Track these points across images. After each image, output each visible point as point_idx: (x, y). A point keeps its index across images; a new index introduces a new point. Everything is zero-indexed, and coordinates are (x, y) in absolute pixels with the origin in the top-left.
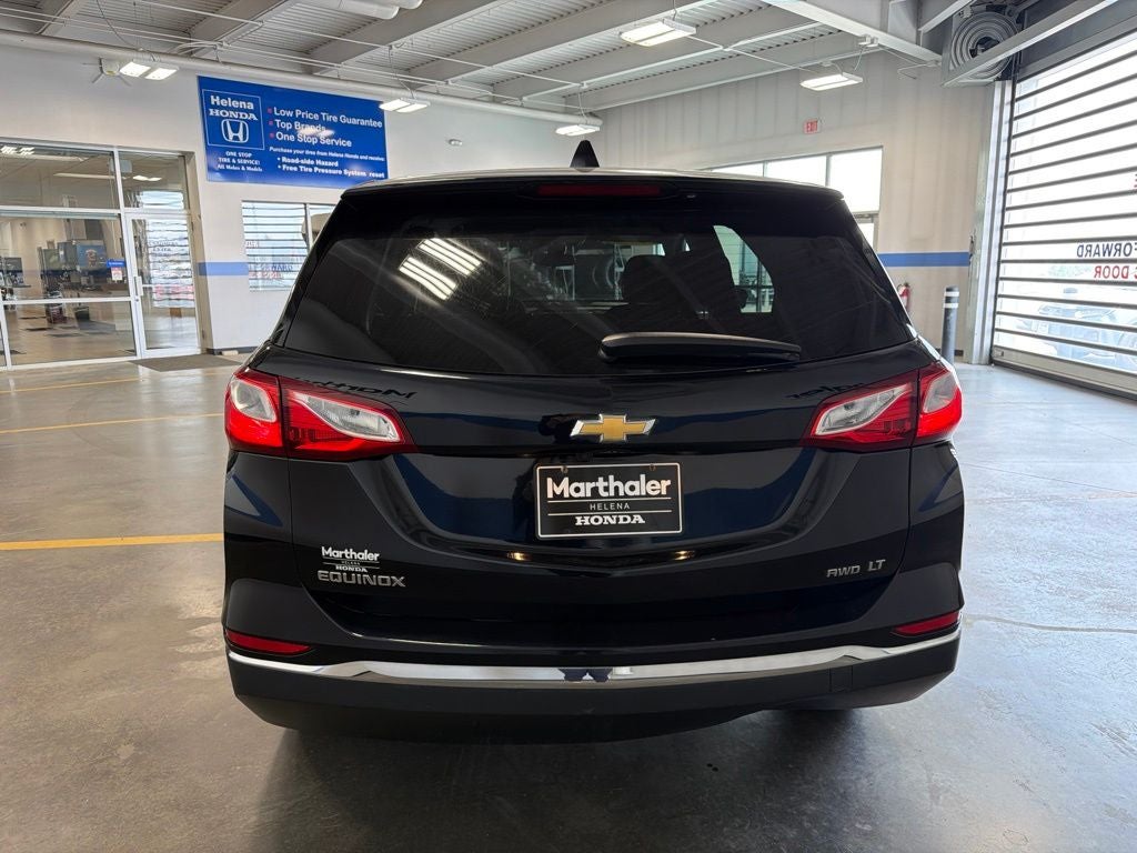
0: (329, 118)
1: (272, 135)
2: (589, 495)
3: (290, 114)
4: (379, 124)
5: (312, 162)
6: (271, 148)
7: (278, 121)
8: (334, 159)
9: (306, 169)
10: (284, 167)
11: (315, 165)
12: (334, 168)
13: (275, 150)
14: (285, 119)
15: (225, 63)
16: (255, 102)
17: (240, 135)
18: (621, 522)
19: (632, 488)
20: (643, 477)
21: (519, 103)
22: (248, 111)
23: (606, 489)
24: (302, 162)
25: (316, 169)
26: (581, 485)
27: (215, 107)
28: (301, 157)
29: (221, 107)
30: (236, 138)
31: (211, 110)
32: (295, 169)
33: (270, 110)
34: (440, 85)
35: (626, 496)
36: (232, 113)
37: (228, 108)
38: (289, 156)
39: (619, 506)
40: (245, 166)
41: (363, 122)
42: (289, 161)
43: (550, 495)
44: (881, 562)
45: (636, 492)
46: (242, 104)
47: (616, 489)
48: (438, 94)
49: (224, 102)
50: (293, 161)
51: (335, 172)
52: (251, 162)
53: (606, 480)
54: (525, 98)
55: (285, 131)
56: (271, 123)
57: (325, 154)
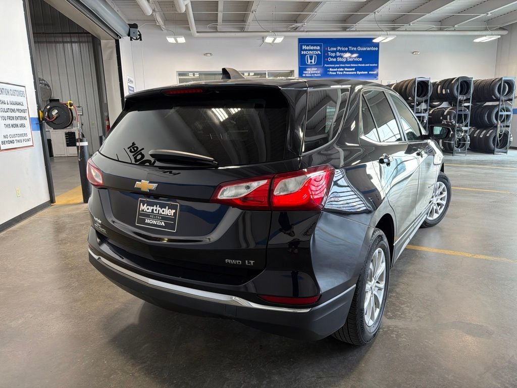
0: (352, 49)
1: (326, 59)
2: (151, 211)
3: (335, 49)
4: (377, 49)
5: (343, 70)
6: (325, 65)
7: (329, 53)
8: (353, 67)
9: (340, 73)
10: (330, 73)
11: (344, 71)
12: (353, 71)
13: (327, 66)
14: (333, 52)
15: (307, 31)
16: (320, 46)
17: (313, 61)
18: (158, 224)
19: (163, 211)
20: (167, 207)
21: (453, 29)
22: (317, 50)
23: (156, 210)
24: (338, 70)
25: (344, 72)
26: (149, 207)
27: (305, 50)
28: (338, 68)
29: (306, 50)
30: (311, 62)
31: (302, 52)
32: (335, 73)
33: (326, 49)
34: (406, 26)
35: (161, 214)
36: (310, 52)
37: (309, 50)
38: (333, 68)
39: (158, 217)
40: (314, 74)
41: (369, 49)
42: (332, 70)
43: (141, 210)
44: (252, 262)
45: (164, 213)
46: (315, 48)
47: (159, 210)
48: (406, 30)
49: (308, 48)
50: (334, 70)
51: (353, 73)
52: (317, 72)
53: (156, 207)
54: (456, 26)
55: (332, 57)
56: (326, 54)
57: (349, 65)
